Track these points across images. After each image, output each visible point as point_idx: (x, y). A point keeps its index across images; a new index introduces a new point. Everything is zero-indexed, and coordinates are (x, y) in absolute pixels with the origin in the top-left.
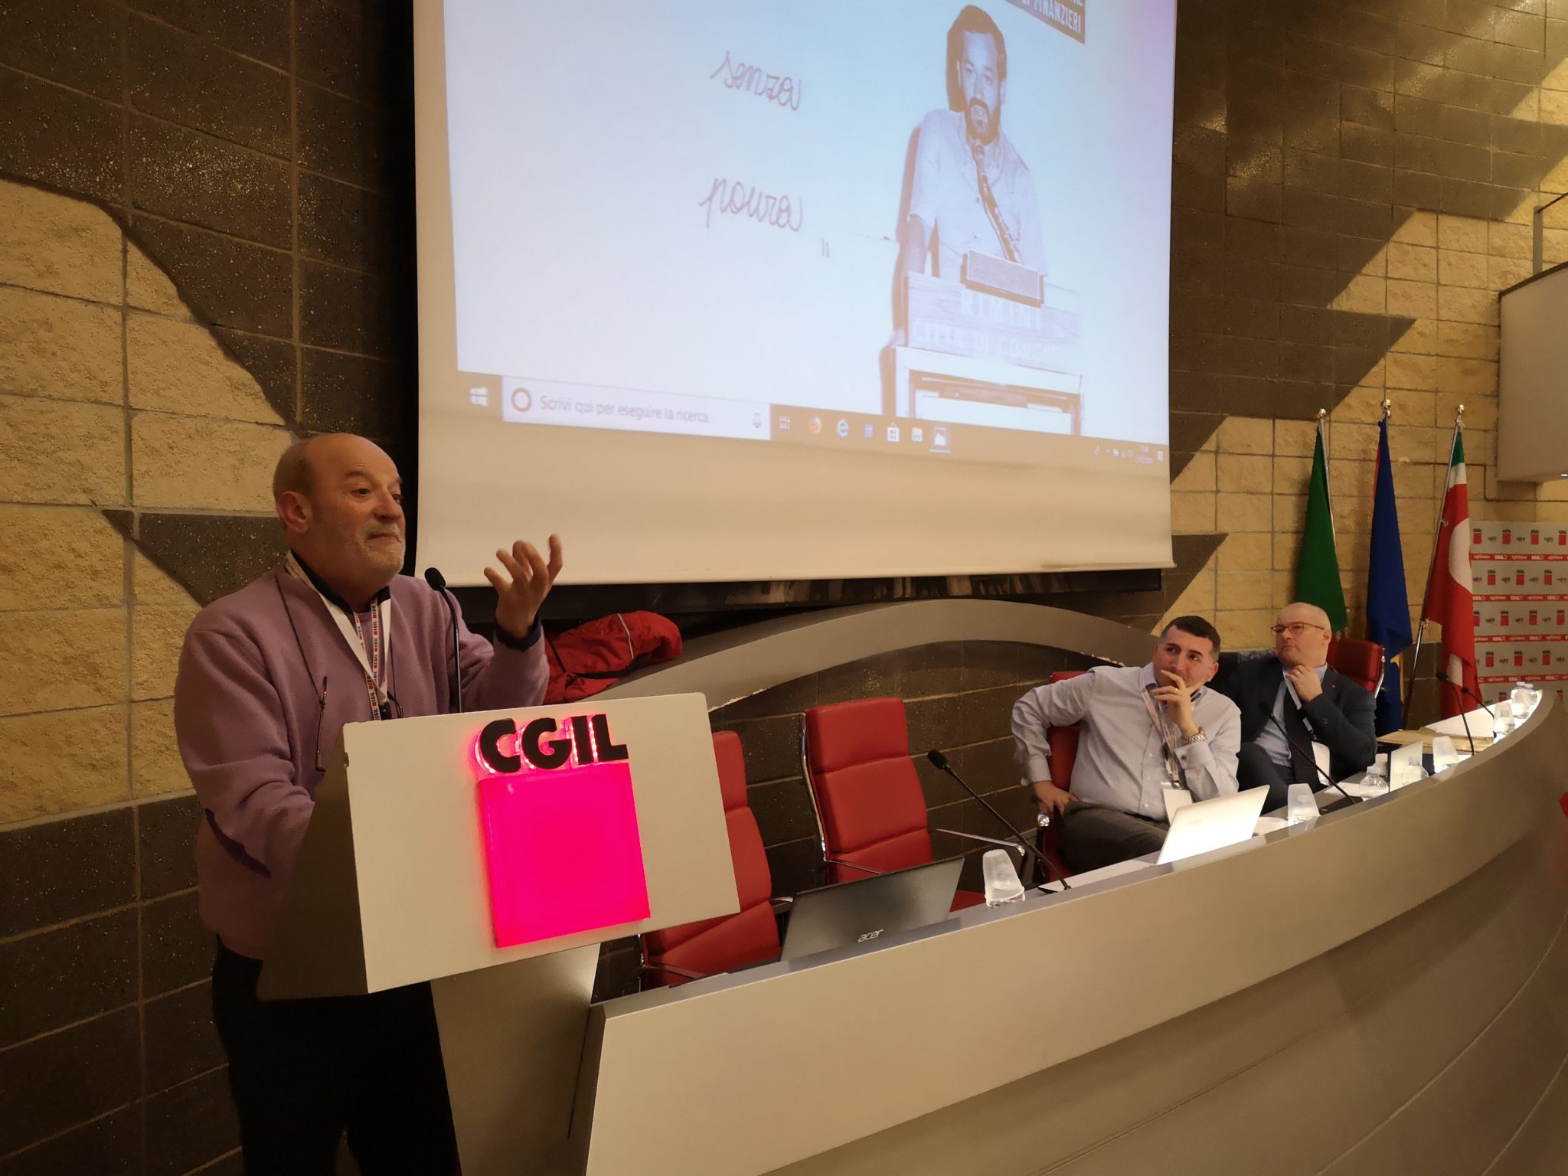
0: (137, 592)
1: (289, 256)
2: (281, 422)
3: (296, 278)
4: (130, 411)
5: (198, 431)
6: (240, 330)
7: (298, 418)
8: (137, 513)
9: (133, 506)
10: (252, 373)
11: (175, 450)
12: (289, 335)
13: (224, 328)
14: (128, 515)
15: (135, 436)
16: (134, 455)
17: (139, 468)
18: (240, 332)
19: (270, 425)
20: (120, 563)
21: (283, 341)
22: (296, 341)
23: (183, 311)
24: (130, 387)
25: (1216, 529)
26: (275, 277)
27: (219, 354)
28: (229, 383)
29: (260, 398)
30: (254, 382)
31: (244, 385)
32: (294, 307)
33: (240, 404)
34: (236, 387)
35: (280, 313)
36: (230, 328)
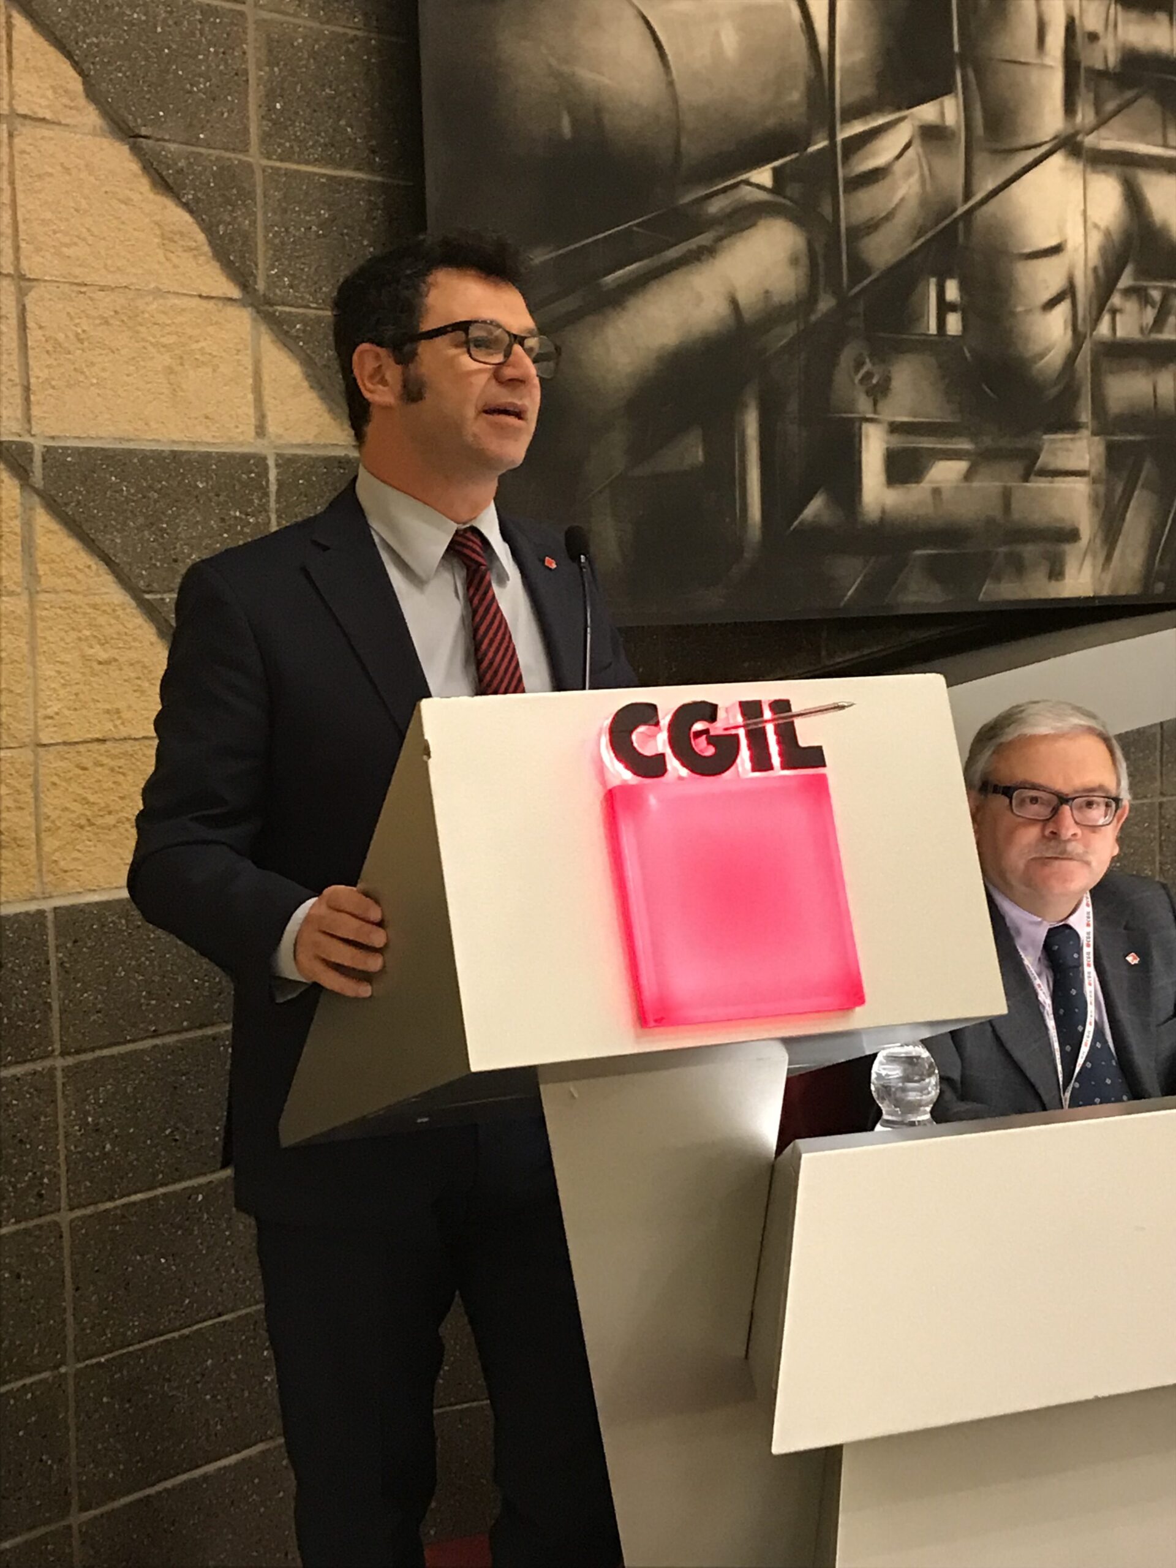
0: (41, 573)
1: (242, 14)
2: (235, 293)
3: (252, 48)
4: (23, 283)
5: (116, 312)
6: (174, 141)
7: (261, 286)
8: (38, 446)
9: (33, 436)
10: (191, 212)
11: (86, 344)
12: (245, 151)
13: (150, 142)
14: (25, 449)
15: (31, 324)
16: (30, 352)
17: (38, 373)
18: (172, 147)
19: (219, 298)
20: (17, 524)
21: (235, 157)
22: (254, 156)
23: (91, 117)
24: (23, 245)
26: (222, 50)
27: (144, 184)
28: (158, 232)
29: (205, 254)
30: (196, 229)
31: (182, 234)
32: (250, 99)
33: (175, 267)
34: (168, 238)
35: (231, 111)
36: (158, 140)
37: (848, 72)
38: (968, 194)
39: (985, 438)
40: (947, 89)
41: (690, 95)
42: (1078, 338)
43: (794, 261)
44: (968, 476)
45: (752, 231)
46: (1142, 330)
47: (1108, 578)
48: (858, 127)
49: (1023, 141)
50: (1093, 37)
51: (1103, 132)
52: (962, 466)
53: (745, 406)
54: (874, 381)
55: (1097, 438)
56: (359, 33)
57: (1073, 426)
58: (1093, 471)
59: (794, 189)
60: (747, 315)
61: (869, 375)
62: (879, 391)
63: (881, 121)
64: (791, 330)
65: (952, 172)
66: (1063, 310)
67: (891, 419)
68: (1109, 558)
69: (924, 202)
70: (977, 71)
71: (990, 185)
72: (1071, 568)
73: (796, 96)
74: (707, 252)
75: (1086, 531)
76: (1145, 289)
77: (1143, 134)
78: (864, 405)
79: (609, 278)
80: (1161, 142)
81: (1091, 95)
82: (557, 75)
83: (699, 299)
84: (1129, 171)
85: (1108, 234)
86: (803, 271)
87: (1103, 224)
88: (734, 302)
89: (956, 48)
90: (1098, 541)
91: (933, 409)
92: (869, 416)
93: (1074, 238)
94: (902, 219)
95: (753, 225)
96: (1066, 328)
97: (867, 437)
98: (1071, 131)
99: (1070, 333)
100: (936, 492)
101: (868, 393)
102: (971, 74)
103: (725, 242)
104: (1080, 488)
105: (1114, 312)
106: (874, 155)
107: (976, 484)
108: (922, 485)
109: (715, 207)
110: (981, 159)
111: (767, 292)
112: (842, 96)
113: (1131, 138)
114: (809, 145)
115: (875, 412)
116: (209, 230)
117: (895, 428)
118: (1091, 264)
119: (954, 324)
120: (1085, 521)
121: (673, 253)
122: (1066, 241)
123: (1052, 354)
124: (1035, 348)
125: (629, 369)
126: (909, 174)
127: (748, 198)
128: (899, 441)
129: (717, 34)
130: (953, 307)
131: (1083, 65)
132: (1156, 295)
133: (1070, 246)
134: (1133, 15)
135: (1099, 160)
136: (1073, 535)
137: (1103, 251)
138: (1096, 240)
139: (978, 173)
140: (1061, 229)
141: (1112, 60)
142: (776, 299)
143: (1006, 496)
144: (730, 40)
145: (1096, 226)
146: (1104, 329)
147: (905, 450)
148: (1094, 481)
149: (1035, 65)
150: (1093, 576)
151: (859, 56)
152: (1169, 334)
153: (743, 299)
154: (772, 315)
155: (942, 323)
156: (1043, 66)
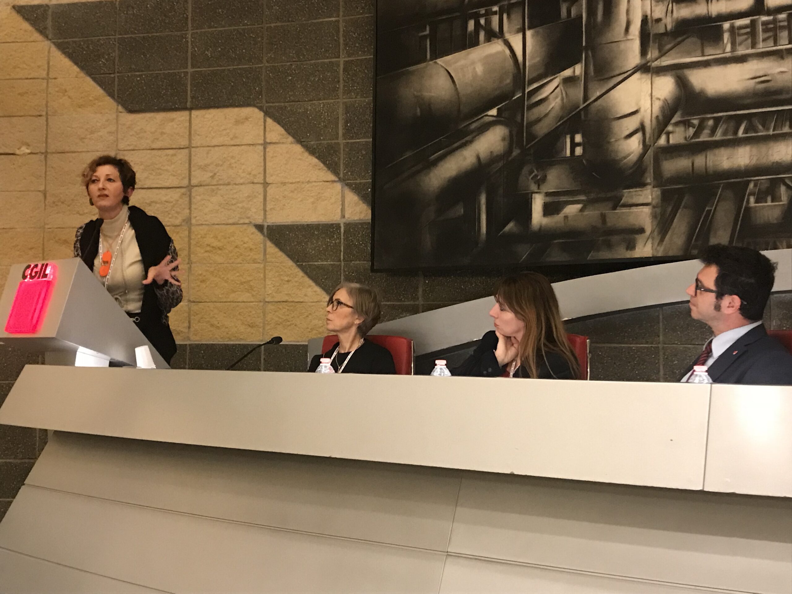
0: (269, 257)
1: (338, 102)
2: (335, 179)
3: (340, 110)
5: (296, 189)
6: (314, 141)
7: (341, 176)
9: (266, 222)
10: (318, 159)
13: (305, 143)
14: (262, 226)
15: (268, 195)
16: (268, 202)
17: (269, 207)
18: (312, 143)
19: (331, 181)
20: (262, 245)
21: (333, 142)
22: (340, 140)
24: (267, 175)
26: (330, 113)
29: (325, 170)
30: (320, 163)
31: (316, 165)
32: (339, 125)
36: (307, 142)
37: (532, 66)
38: (586, 100)
39: (592, 194)
40: (578, 61)
41: (464, 91)
42: (646, 147)
43: (504, 139)
44: (581, 210)
45: (488, 132)
46: (686, 138)
47: (661, 248)
48: (535, 85)
49: (617, 72)
50: (659, 20)
51: (663, 58)
52: (579, 206)
53: (480, 193)
54: (539, 177)
55: (656, 189)
57: (643, 185)
58: (654, 203)
59: (506, 114)
60: (483, 161)
61: (536, 176)
62: (541, 182)
63: (546, 81)
64: (501, 164)
65: (578, 93)
66: (639, 135)
67: (546, 191)
68: (662, 240)
69: (563, 107)
70: (593, 51)
71: (598, 94)
72: (639, 245)
73: (508, 80)
74: (471, 142)
75: (649, 229)
77: (688, 54)
78: (534, 187)
79: (432, 157)
80: (699, 55)
81: (657, 45)
82: (416, 97)
83: (465, 159)
84: (679, 72)
85: (665, 101)
86: (506, 143)
87: (662, 98)
88: (478, 158)
89: (584, 45)
90: (656, 233)
91: (567, 185)
92: (536, 191)
93: (645, 105)
94: (552, 115)
95: (488, 129)
96: (639, 144)
97: (535, 199)
98: (643, 63)
99: (641, 146)
100: (566, 217)
101: (535, 183)
102: (590, 53)
103: (477, 137)
104: (647, 210)
105: (668, 134)
106: (541, 94)
107: (586, 213)
108: (560, 215)
109: (473, 126)
110: (592, 85)
111: (493, 152)
112: (528, 76)
113: (682, 57)
114: (513, 97)
115: (539, 188)
117: (547, 194)
118: (654, 116)
119: (579, 151)
120: (648, 224)
121: (456, 145)
122: (640, 108)
123: (631, 156)
124: (622, 155)
125: (437, 185)
126: (557, 97)
127: (487, 121)
128: (548, 199)
129: (474, 68)
130: (578, 145)
131: (651, 33)
132: (695, 122)
133: (642, 110)
135: (661, 71)
136: (641, 231)
137: (662, 109)
138: (657, 105)
139: (590, 92)
140: (638, 104)
141: (671, 26)
142: (495, 154)
143: (603, 217)
144: (479, 69)
145: (658, 99)
146: (662, 141)
147: (554, 202)
148: (654, 207)
149: (623, 41)
150: (652, 248)
151: (537, 59)
152: (704, 137)
153: (482, 156)
154: (493, 159)
155: (573, 151)
156: (628, 40)
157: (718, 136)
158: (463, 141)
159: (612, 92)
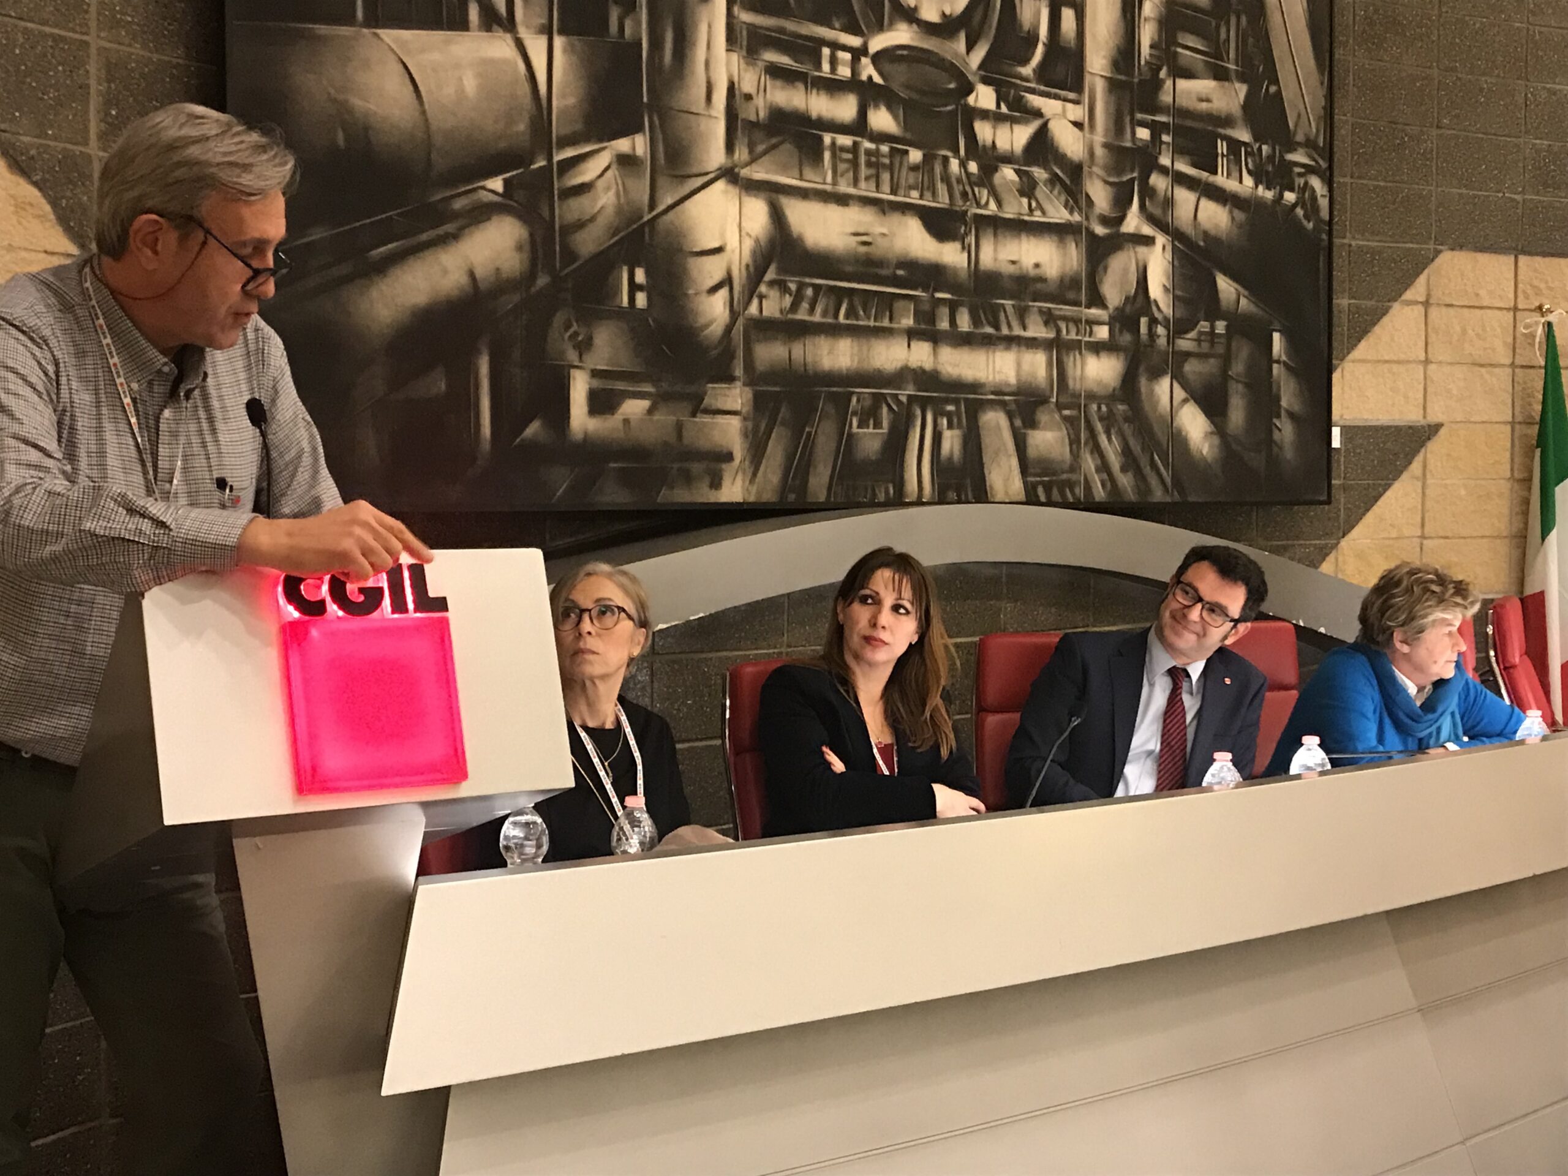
1: (87, 43)
2: (75, 250)
3: (93, 68)
6: (27, 135)
10: (40, 190)
12: (86, 143)
13: (6, 134)
18: (26, 139)
19: (62, 254)
21: (77, 149)
22: (93, 148)
25: (1425, 417)
26: (68, 69)
28: (13, 202)
29: (50, 221)
30: (43, 201)
31: (31, 205)
32: (92, 108)
33: (26, 229)
34: (20, 206)
35: (75, 115)
36: (14, 134)
37: (563, 112)
38: (652, 206)
39: (663, 384)
40: (639, 129)
41: (440, 121)
42: (734, 315)
43: (519, 248)
44: (650, 411)
45: (487, 224)
46: (781, 311)
47: (754, 489)
48: (569, 153)
49: (695, 170)
50: (748, 97)
51: (754, 166)
52: (645, 404)
53: (479, 352)
54: (580, 338)
55: (747, 389)
56: (180, 61)
57: (730, 379)
58: (744, 411)
59: (520, 195)
60: (482, 286)
61: (576, 334)
62: (584, 346)
63: (587, 149)
64: (516, 298)
65: (641, 190)
66: (723, 293)
67: (592, 367)
68: (755, 474)
69: (619, 210)
70: (660, 119)
71: (669, 201)
72: (726, 482)
73: (522, 127)
74: (455, 237)
75: (738, 455)
76: (785, 282)
77: (784, 169)
78: (572, 356)
79: (374, 253)
80: (798, 176)
81: (746, 140)
82: (334, 101)
83: (445, 272)
84: (774, 195)
85: (757, 241)
86: (526, 255)
87: (753, 234)
88: (472, 274)
89: (645, 99)
90: (747, 463)
91: (626, 362)
92: (576, 364)
93: (732, 242)
94: (602, 221)
95: (489, 219)
96: (725, 308)
97: (574, 379)
98: (730, 165)
99: (727, 311)
100: (626, 421)
101: (574, 347)
102: (656, 119)
103: (467, 230)
104: (735, 422)
105: (761, 297)
106: (581, 174)
107: (657, 417)
108: (616, 416)
109: (458, 204)
110: (662, 181)
111: (498, 269)
112: (557, 127)
113: (777, 173)
114: (532, 163)
115: (580, 361)
116: (54, 203)
117: (595, 374)
118: (744, 263)
119: (641, 300)
120: (738, 449)
121: (424, 237)
122: (726, 244)
123: (714, 325)
124: (702, 321)
125: (389, 321)
126: (608, 189)
127: (485, 200)
128: (597, 383)
129: (460, 79)
130: (640, 288)
131: (740, 116)
132: (793, 287)
133: (728, 248)
134: (779, 83)
135: (752, 187)
136: (729, 457)
137: (754, 253)
138: (748, 244)
139: (659, 193)
140: (722, 235)
141: (762, 114)
142: (505, 275)
143: (679, 427)
144: (470, 84)
145: (748, 235)
146: (753, 309)
147: (604, 390)
148: (745, 419)
149: (704, 115)
150: (743, 487)
151: (571, 101)
152: (802, 315)
153: (479, 273)
154: (502, 286)
155: (632, 299)
156: (710, 116)
157: (817, 318)
158: (441, 231)
159: (688, 204)
